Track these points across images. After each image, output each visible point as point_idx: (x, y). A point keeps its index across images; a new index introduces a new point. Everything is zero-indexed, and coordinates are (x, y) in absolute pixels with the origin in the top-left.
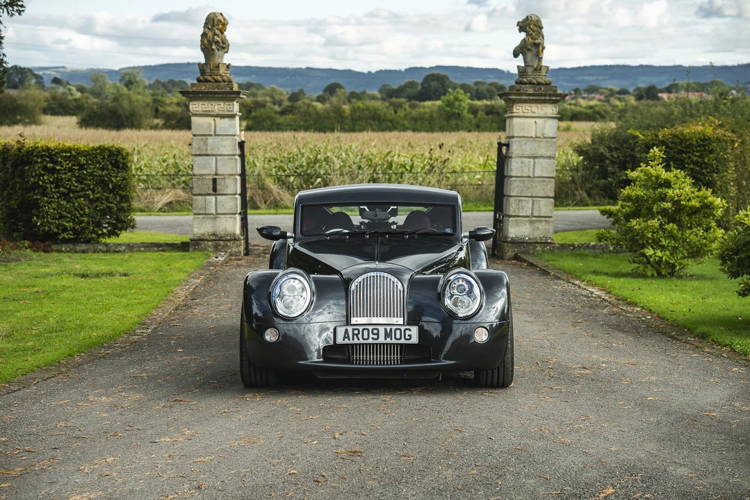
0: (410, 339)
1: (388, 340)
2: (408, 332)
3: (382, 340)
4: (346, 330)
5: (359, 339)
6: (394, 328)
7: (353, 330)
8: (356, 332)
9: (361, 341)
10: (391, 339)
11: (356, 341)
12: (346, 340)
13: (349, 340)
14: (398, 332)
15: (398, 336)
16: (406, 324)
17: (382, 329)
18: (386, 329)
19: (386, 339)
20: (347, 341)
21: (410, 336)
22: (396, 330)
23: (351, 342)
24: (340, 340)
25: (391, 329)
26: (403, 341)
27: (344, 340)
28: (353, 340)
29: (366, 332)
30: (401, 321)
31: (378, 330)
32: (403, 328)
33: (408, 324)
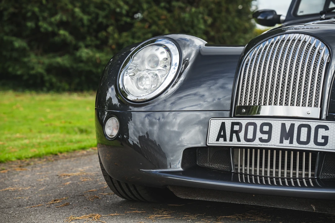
0: (325, 144)
1: (286, 144)
2: (322, 132)
3: (275, 142)
4: (223, 125)
5: (239, 140)
6: (297, 123)
7: (233, 124)
8: (236, 128)
9: (243, 143)
10: (291, 142)
11: (235, 142)
12: (221, 140)
13: (225, 140)
14: (304, 131)
15: (303, 138)
16: (324, 117)
17: (277, 125)
18: (283, 125)
19: (281, 142)
20: (221, 142)
21: (326, 138)
22: (300, 127)
23: (228, 143)
24: (212, 140)
25: (292, 126)
26: (311, 146)
27: (218, 140)
28: (231, 140)
29: (251, 128)
30: (315, 112)
31: (270, 125)
32: (313, 125)
33: (328, 118)
